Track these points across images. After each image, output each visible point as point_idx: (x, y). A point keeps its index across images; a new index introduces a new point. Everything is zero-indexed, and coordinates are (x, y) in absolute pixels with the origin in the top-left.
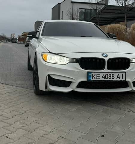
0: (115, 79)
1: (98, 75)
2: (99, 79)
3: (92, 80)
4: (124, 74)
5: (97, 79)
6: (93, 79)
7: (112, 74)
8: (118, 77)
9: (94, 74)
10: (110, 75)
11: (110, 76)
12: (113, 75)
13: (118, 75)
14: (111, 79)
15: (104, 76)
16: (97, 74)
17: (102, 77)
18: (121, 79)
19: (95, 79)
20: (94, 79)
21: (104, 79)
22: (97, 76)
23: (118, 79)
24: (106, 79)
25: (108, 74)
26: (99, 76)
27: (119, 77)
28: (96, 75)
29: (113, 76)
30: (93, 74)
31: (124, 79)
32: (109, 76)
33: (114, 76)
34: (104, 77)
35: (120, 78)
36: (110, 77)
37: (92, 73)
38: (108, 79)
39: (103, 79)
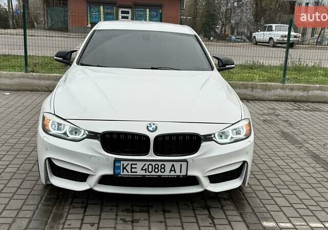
0: (167, 173)
1: (133, 166)
2: (136, 172)
3: (122, 173)
4: (184, 164)
5: (131, 172)
6: (123, 172)
7: (160, 163)
8: (173, 169)
9: (125, 163)
10: (157, 166)
11: (158, 168)
12: (163, 166)
13: (173, 165)
14: (159, 173)
15: (146, 167)
16: (132, 164)
17: (142, 169)
18: (178, 173)
19: (128, 172)
20: (125, 173)
21: (146, 172)
22: (132, 168)
23: (173, 173)
24: (149, 172)
25: (154, 163)
26: (136, 168)
27: (174, 170)
28: (130, 165)
29: (162, 168)
30: (123, 164)
31: (184, 173)
32: (155, 168)
33: (164, 168)
34: (145, 170)
35: (175, 172)
36: (156, 170)
37: (122, 162)
38: (153, 173)
39: (143, 173)
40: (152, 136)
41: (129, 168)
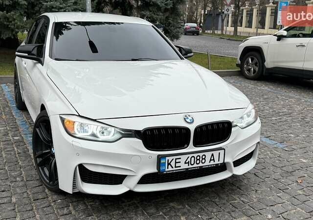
0: (207, 163)
1: (177, 161)
2: (180, 167)
3: (167, 170)
4: (222, 152)
5: (176, 167)
6: (168, 168)
7: (201, 154)
8: (212, 159)
9: (170, 159)
10: (198, 158)
11: (199, 160)
12: (204, 157)
13: (213, 155)
14: (201, 165)
15: (189, 160)
16: (176, 159)
17: (185, 163)
18: (216, 162)
19: (172, 168)
20: (170, 169)
21: (189, 165)
22: (176, 163)
23: (212, 163)
24: (192, 165)
25: (195, 155)
26: (180, 162)
27: (214, 160)
28: (174, 161)
29: (203, 159)
30: (168, 160)
31: (221, 161)
32: (197, 160)
33: (205, 159)
34: (188, 163)
35: (214, 161)
36: (198, 162)
37: (167, 158)
38: (195, 165)
39: (186, 166)
40: (192, 128)
41: (173, 164)
